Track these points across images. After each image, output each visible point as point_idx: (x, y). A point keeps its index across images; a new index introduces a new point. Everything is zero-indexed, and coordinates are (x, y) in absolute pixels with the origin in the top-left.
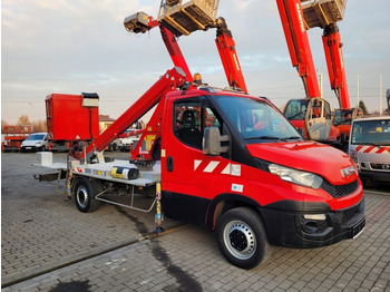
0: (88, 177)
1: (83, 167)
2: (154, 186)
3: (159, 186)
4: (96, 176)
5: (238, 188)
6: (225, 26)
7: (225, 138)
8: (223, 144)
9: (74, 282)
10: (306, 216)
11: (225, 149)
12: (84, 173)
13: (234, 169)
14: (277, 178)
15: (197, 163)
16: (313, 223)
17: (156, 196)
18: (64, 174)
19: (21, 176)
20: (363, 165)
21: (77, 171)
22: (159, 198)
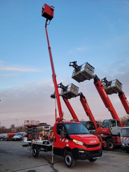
0: (37, 144)
1: (35, 142)
2: (52, 146)
3: (53, 146)
4: (38, 144)
5: (68, 145)
6: (83, 95)
7: (65, 133)
8: (65, 135)
9: (32, 170)
10: (79, 151)
11: (65, 136)
12: (36, 143)
13: (67, 141)
14: (74, 143)
15: (61, 139)
16: (81, 153)
17: (52, 149)
18: (30, 144)
19: (15, 149)
20: (125, 144)
21: (34, 143)
22: (53, 149)
